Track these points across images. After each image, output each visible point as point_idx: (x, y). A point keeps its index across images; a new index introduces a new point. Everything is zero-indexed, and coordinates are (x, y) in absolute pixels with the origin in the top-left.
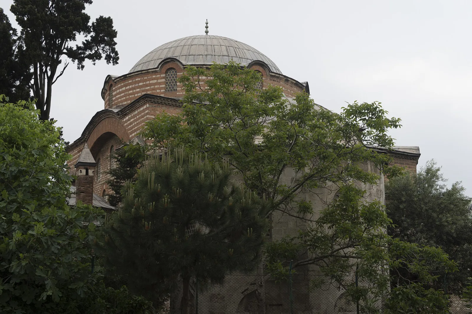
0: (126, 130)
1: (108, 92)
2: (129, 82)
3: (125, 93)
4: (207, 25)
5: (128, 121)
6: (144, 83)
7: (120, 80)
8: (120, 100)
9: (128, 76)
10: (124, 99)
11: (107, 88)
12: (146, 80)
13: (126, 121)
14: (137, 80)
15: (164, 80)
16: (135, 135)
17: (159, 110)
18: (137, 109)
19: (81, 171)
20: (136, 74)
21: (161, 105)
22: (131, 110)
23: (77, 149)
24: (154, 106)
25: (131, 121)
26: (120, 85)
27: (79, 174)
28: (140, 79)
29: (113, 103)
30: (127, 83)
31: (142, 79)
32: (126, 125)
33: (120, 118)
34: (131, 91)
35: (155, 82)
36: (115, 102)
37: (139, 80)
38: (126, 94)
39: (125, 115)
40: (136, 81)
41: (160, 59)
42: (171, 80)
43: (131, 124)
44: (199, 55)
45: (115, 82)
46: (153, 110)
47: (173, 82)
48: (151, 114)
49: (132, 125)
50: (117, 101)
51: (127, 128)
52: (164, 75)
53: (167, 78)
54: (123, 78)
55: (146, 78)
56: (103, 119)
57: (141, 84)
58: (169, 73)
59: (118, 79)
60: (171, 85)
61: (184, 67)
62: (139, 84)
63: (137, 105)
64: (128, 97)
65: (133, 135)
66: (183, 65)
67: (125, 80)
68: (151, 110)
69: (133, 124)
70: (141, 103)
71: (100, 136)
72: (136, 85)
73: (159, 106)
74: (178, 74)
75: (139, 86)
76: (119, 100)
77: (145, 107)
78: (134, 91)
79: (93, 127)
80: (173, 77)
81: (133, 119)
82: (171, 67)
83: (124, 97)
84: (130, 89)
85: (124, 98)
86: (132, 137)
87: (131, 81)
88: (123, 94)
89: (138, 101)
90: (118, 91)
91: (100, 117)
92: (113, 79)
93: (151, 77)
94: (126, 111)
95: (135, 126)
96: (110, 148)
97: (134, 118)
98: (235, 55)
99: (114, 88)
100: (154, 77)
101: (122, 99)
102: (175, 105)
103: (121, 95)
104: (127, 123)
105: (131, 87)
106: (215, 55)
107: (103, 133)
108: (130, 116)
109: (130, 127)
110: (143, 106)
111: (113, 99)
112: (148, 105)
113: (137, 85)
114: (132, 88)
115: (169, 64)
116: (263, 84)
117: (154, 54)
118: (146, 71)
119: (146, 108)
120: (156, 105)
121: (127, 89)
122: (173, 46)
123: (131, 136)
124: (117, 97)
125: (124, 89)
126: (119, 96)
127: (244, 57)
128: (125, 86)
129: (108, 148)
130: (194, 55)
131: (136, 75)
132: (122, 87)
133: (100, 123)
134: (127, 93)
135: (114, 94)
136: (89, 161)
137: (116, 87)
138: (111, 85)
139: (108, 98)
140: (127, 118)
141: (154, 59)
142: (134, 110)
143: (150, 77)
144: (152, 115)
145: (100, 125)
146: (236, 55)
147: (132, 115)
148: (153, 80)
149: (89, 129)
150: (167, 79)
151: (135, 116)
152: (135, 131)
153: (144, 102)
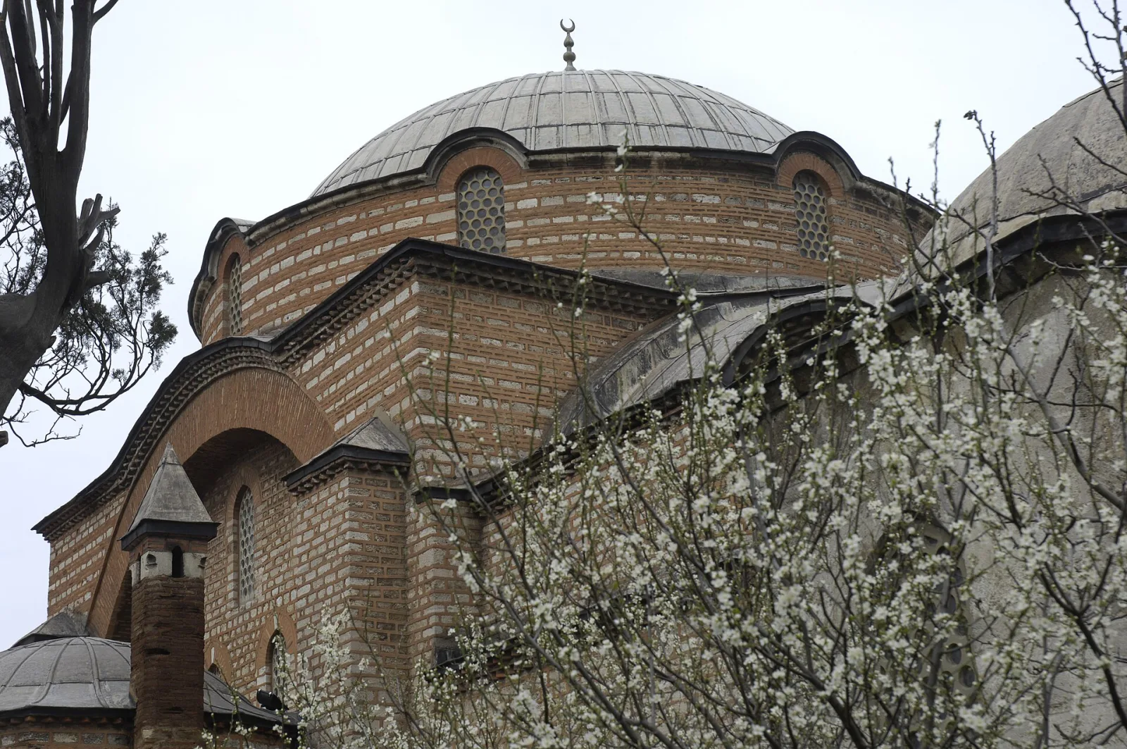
0: (313, 405)
1: (220, 288)
2: (311, 232)
3: (294, 279)
4: (569, 50)
5: (324, 367)
6: (374, 232)
7: (272, 230)
8: (274, 306)
9: (303, 211)
10: (290, 303)
11: (215, 272)
12: (378, 222)
13: (314, 372)
14: (341, 222)
15: (451, 215)
16: (358, 419)
17: (462, 306)
18: (363, 314)
19: (151, 558)
20: (336, 198)
21: (466, 288)
22: (339, 322)
23: (93, 521)
24: (441, 289)
25: (338, 364)
26: (271, 252)
27: (145, 572)
28: (353, 218)
29: (245, 323)
30: (301, 240)
31: (363, 216)
32: (316, 387)
33: (286, 365)
34: (321, 268)
35: (415, 225)
36: (253, 317)
37: (349, 223)
38: (299, 281)
39: (310, 347)
40: (338, 228)
41: (424, 148)
42: (481, 213)
43: (337, 376)
44: (578, 125)
45: (251, 243)
46: (437, 304)
47: (487, 221)
48: (433, 320)
49: (342, 382)
50: (261, 313)
51: (319, 398)
52: (451, 196)
53: (465, 206)
54: (283, 220)
55: (381, 211)
56: (205, 382)
57: (358, 236)
58: (469, 189)
59: (263, 230)
60: (482, 232)
61: (532, 158)
62: (349, 236)
63: (369, 293)
64: (307, 291)
65: (351, 417)
66: (528, 153)
67: (291, 229)
68: (431, 306)
69: (350, 376)
70: (383, 284)
71: (193, 451)
72: (338, 244)
73: (462, 291)
74: (506, 188)
75: (349, 243)
76: (269, 308)
77: (403, 296)
78: (333, 265)
79: (164, 424)
80: (487, 202)
81: (348, 357)
82: (477, 162)
83: (291, 292)
84: (314, 262)
85: (292, 297)
86: (347, 427)
87: (318, 230)
88: (287, 282)
89: (374, 278)
90: (264, 275)
91: (195, 380)
92: (243, 230)
93: (400, 206)
94: (316, 330)
95: (358, 380)
96: (233, 498)
97: (351, 352)
98: (710, 124)
99: (246, 268)
100: (409, 204)
101: (282, 302)
102: (523, 287)
103: (278, 287)
104: (318, 376)
105: (317, 251)
106: (636, 125)
107: (207, 439)
108: (331, 348)
109: (333, 388)
110: (391, 292)
111: (245, 307)
112: (415, 287)
113: (342, 242)
114: (322, 254)
115: (469, 152)
116: (831, 222)
117: (394, 137)
118: (380, 186)
119: (407, 302)
120: (450, 285)
121: (302, 262)
122: (469, 103)
123: (338, 426)
124: (259, 297)
125: (289, 261)
126: (270, 291)
127: (745, 133)
128: (295, 250)
129: (224, 502)
130: (558, 126)
131: (337, 203)
132: (278, 258)
133: (193, 405)
134: (303, 275)
135: (246, 287)
136: (184, 518)
137: (254, 262)
138: (235, 258)
139: (220, 308)
140: (319, 357)
141: (398, 150)
142: (353, 320)
143: (395, 207)
144: (436, 325)
145: (195, 409)
146: (716, 123)
147: (342, 341)
148: (406, 216)
149: (147, 431)
150: (464, 212)
151: (358, 340)
152: (359, 401)
153: (400, 276)
